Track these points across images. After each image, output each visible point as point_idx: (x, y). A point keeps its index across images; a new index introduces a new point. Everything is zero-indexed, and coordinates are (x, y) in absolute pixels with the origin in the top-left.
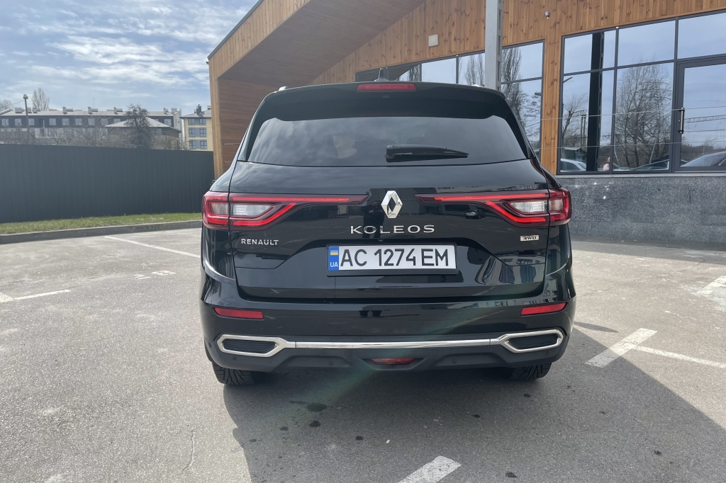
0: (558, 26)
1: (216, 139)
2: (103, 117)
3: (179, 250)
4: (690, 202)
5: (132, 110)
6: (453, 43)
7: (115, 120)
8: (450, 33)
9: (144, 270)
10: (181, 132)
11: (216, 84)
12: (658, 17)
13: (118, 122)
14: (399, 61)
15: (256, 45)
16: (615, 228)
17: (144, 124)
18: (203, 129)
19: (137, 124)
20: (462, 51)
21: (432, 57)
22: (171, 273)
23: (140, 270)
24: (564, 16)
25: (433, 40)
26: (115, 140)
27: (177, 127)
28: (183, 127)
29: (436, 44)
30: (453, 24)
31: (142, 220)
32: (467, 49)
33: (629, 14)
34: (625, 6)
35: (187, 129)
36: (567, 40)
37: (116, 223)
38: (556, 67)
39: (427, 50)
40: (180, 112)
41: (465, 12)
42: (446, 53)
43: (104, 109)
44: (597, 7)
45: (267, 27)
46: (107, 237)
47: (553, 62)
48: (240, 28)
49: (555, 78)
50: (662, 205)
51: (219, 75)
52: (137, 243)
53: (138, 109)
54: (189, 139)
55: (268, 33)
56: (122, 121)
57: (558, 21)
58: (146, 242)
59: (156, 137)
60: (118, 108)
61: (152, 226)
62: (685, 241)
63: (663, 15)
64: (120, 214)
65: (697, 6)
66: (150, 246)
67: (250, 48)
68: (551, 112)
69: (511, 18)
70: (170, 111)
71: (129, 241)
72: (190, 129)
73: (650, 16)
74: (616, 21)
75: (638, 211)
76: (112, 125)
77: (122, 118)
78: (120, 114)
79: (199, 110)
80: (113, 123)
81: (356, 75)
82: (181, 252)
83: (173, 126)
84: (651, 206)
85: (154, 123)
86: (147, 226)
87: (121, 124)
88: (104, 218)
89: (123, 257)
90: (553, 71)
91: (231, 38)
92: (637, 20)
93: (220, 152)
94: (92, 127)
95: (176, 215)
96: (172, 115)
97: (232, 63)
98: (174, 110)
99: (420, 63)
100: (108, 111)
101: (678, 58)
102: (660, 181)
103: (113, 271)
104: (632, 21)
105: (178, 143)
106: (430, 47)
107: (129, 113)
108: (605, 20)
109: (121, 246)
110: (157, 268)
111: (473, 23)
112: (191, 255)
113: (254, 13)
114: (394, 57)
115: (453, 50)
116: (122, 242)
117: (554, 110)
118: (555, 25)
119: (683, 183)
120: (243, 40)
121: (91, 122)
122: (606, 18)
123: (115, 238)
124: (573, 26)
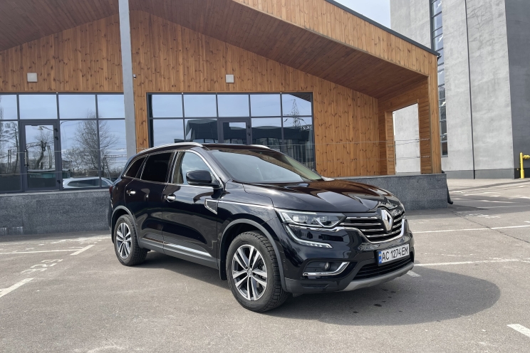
0: (143, 85)
6: (53, 83)
8: (49, 75)
20: (62, 90)
21: (30, 90)
24: (146, 79)
25: (32, 77)
29: (35, 80)
30: (52, 68)
32: (67, 89)
33: (189, 86)
34: (186, 80)
36: (153, 96)
38: (144, 113)
39: (26, 84)
41: (62, 60)
42: (45, 90)
44: (169, 78)
47: (141, 109)
49: (144, 120)
57: (143, 82)
63: (208, 91)
65: (227, 88)
69: (105, 73)
73: (202, 90)
74: (182, 89)
92: (194, 91)
99: (17, 93)
104: (191, 90)
106: (28, 82)
111: (72, 70)
115: (53, 88)
117: (145, 142)
118: (140, 84)
122: (175, 86)
124: (154, 88)
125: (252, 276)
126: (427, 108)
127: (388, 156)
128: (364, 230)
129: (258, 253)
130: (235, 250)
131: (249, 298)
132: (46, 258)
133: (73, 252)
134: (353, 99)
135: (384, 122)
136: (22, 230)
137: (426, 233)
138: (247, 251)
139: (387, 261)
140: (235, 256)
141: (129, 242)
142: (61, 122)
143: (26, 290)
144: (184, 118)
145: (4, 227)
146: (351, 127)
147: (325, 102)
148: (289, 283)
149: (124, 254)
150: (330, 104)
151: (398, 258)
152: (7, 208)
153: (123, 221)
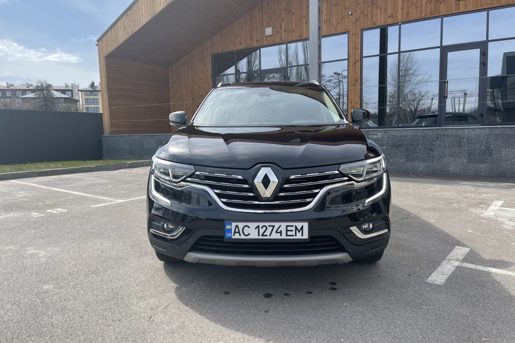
0: (358, 22)
1: (105, 103)
2: (17, 90)
3: (73, 191)
4: (460, 146)
5: (40, 85)
6: (283, 34)
7: (27, 92)
8: (281, 27)
9: (40, 208)
10: (79, 101)
11: (103, 61)
12: (429, 15)
13: (29, 94)
14: (244, 47)
15: (135, 31)
16: (407, 167)
17: (49, 95)
18: (96, 99)
19: (44, 94)
20: (290, 39)
21: (268, 43)
22: (64, 211)
23: (37, 208)
24: (362, 14)
25: (269, 31)
26: (26, 106)
27: (76, 97)
28: (80, 97)
29: (271, 34)
30: (283, 20)
31: (42, 167)
32: (294, 38)
33: (408, 14)
34: (405, 7)
35: (84, 99)
36: (365, 32)
37: (20, 170)
38: (357, 52)
39: (265, 38)
40: (78, 86)
41: (291, 11)
42: (278, 41)
43: (18, 84)
44: (386, 9)
45: (143, 17)
46: (11, 181)
47: (355, 48)
48: (122, 19)
49: (357, 59)
50: (440, 149)
51: (106, 53)
52: (37, 186)
53: (45, 84)
54: (85, 106)
55: (145, 23)
56: (32, 93)
57: (358, 18)
58: (44, 185)
59: (59, 105)
60: (29, 83)
61: (51, 171)
62: (457, 175)
63: (432, 14)
64: (25, 162)
65: (456, 8)
66: (48, 188)
67: (130, 34)
68: (355, 83)
69: (324, 17)
70: (70, 85)
71: (30, 184)
72: (86, 99)
73: (423, 15)
74: (399, 19)
75: (423, 153)
76: (24, 96)
77: (33, 91)
78: (31, 88)
79: (93, 85)
80: (25, 94)
81: (212, 56)
82: (74, 192)
83: (72, 96)
84: (432, 150)
85: (58, 95)
86: (47, 172)
87: (32, 95)
88: (11, 166)
89: (23, 198)
90: (355, 54)
91: (115, 26)
92: (414, 17)
93: (108, 113)
94: (9, 97)
95: (72, 162)
96: (72, 88)
97: (116, 45)
98: (73, 85)
99: (259, 48)
100: (22, 85)
101: (443, 45)
102: (438, 132)
103: (12, 210)
104: (411, 18)
105: (77, 108)
106: (266, 36)
107: (37, 87)
108: (391, 18)
109: (22, 188)
110: (51, 206)
111: (298, 19)
112: (82, 194)
113: (133, 7)
114: (240, 43)
115: (283, 38)
116: (24, 185)
117: (357, 83)
118: (356, 22)
119: (454, 133)
120: (125, 28)
121: (8, 94)
122: (392, 16)
123: (18, 182)
124: (369, 23)
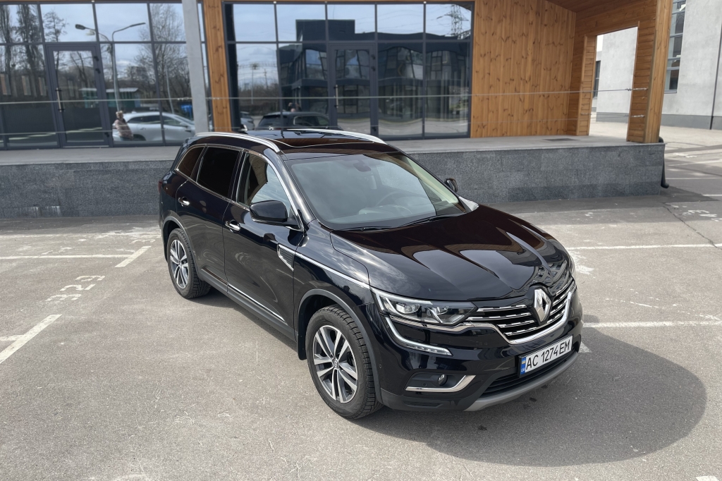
125: (338, 370)
126: (652, 37)
127: (580, 106)
128: (503, 326)
129: (346, 344)
130: (316, 329)
131: (334, 397)
132: (83, 272)
133: (120, 260)
134: (537, 13)
135: (582, 53)
136: (59, 211)
137: (616, 250)
138: (332, 335)
139: (533, 368)
140: (317, 335)
141: (186, 268)
142: (102, 45)
143: (47, 340)
144: (277, 42)
145: (35, 205)
146: (530, 59)
147: (494, 18)
148: (386, 397)
149: (181, 282)
150: (500, 21)
151: (552, 359)
152: (35, 180)
153: (176, 237)
